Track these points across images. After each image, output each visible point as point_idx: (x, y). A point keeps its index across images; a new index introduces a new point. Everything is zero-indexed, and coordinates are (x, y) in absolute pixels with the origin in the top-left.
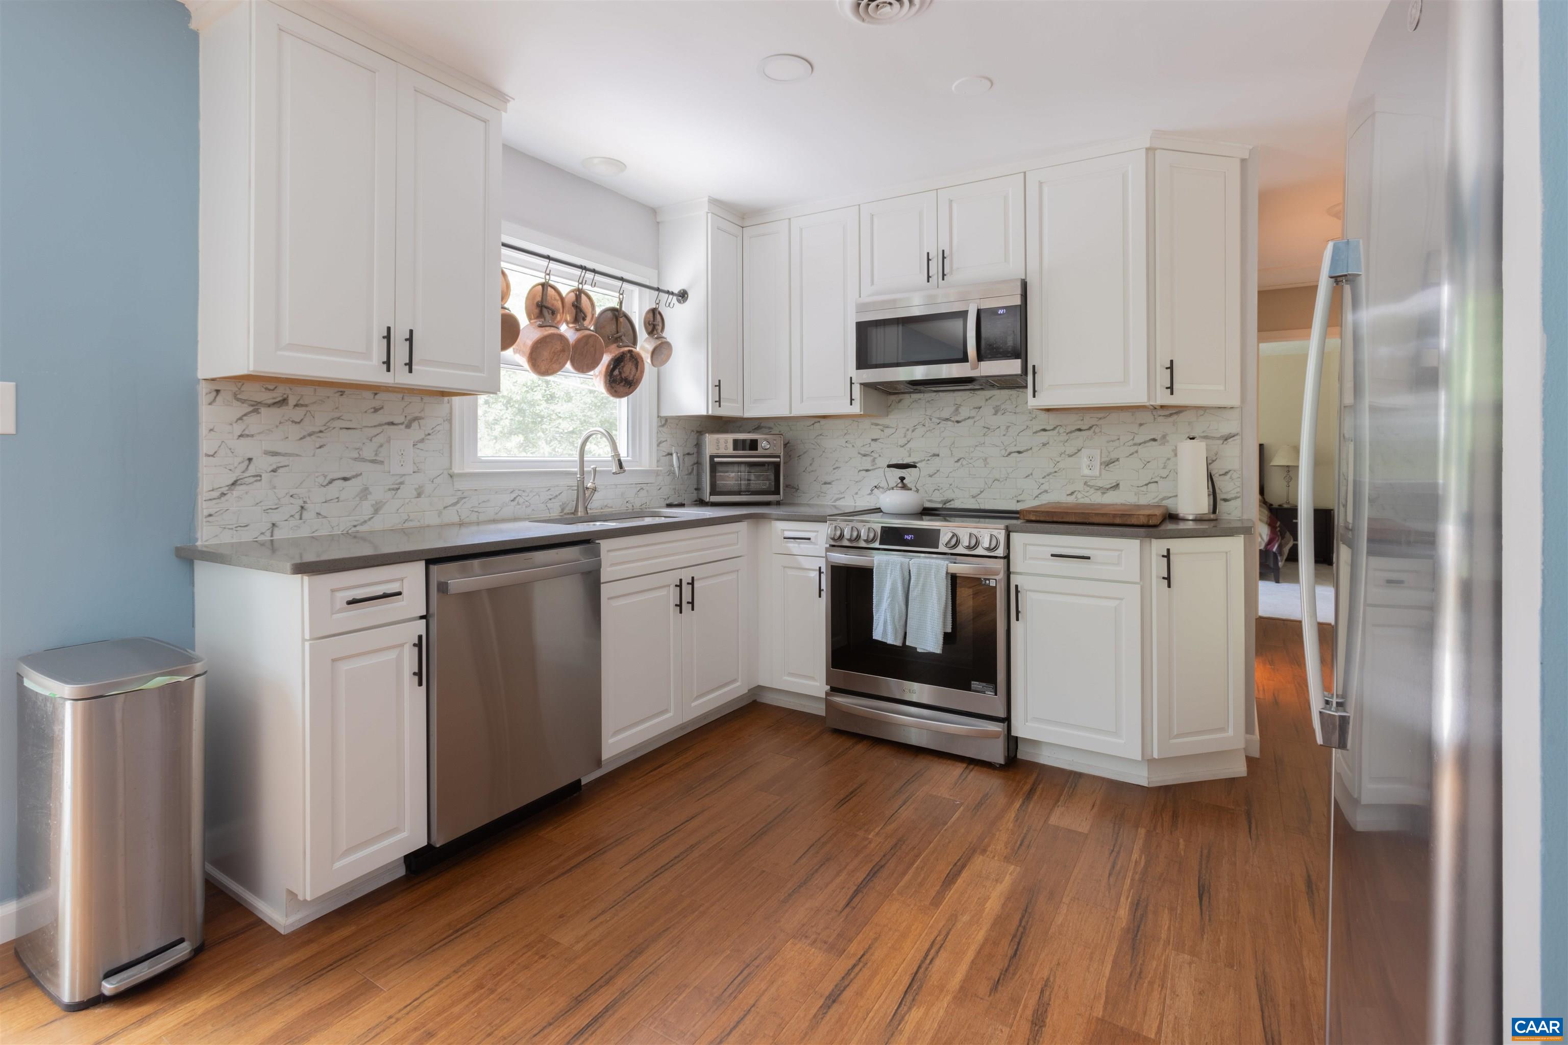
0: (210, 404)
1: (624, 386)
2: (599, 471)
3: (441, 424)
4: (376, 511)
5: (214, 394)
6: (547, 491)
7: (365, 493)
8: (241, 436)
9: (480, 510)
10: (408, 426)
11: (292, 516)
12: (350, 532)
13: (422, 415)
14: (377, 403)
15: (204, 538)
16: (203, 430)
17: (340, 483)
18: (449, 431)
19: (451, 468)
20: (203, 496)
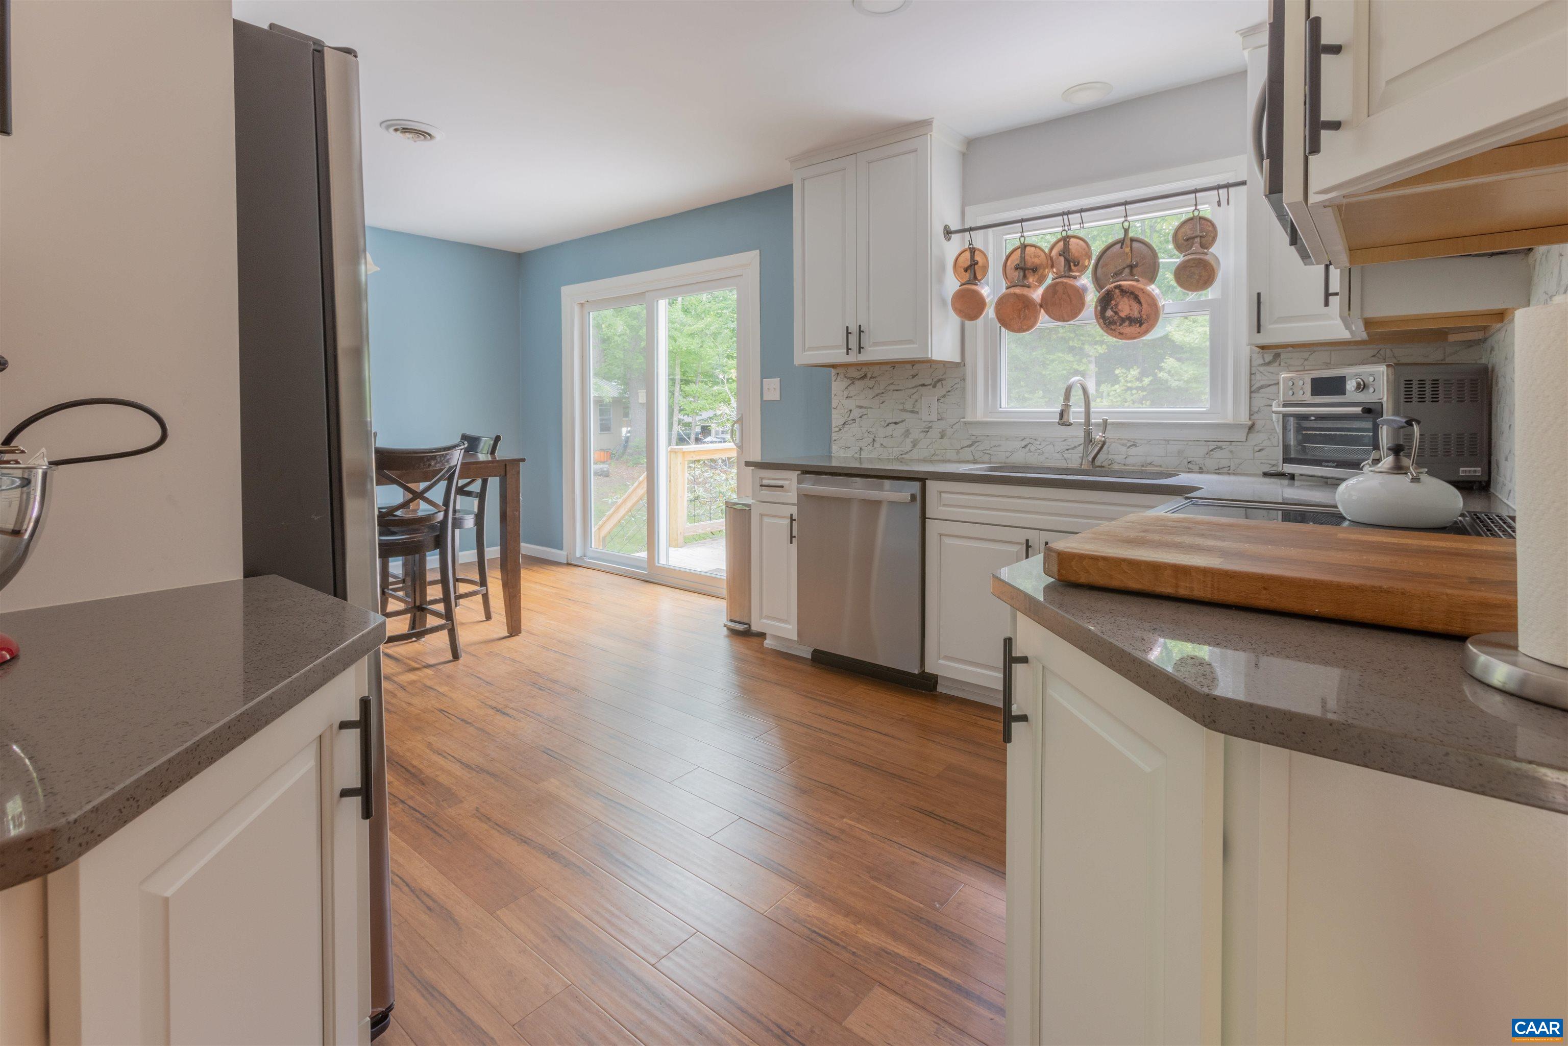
0: (835, 382)
1: (1130, 326)
3: (958, 383)
4: (914, 446)
5: (837, 375)
6: (1063, 441)
7: (907, 433)
8: (847, 397)
9: (992, 453)
10: (934, 386)
11: (869, 444)
12: (899, 458)
13: (944, 378)
14: (914, 372)
15: (833, 452)
16: (833, 396)
17: (892, 426)
18: (964, 389)
19: (964, 418)
20: (834, 430)
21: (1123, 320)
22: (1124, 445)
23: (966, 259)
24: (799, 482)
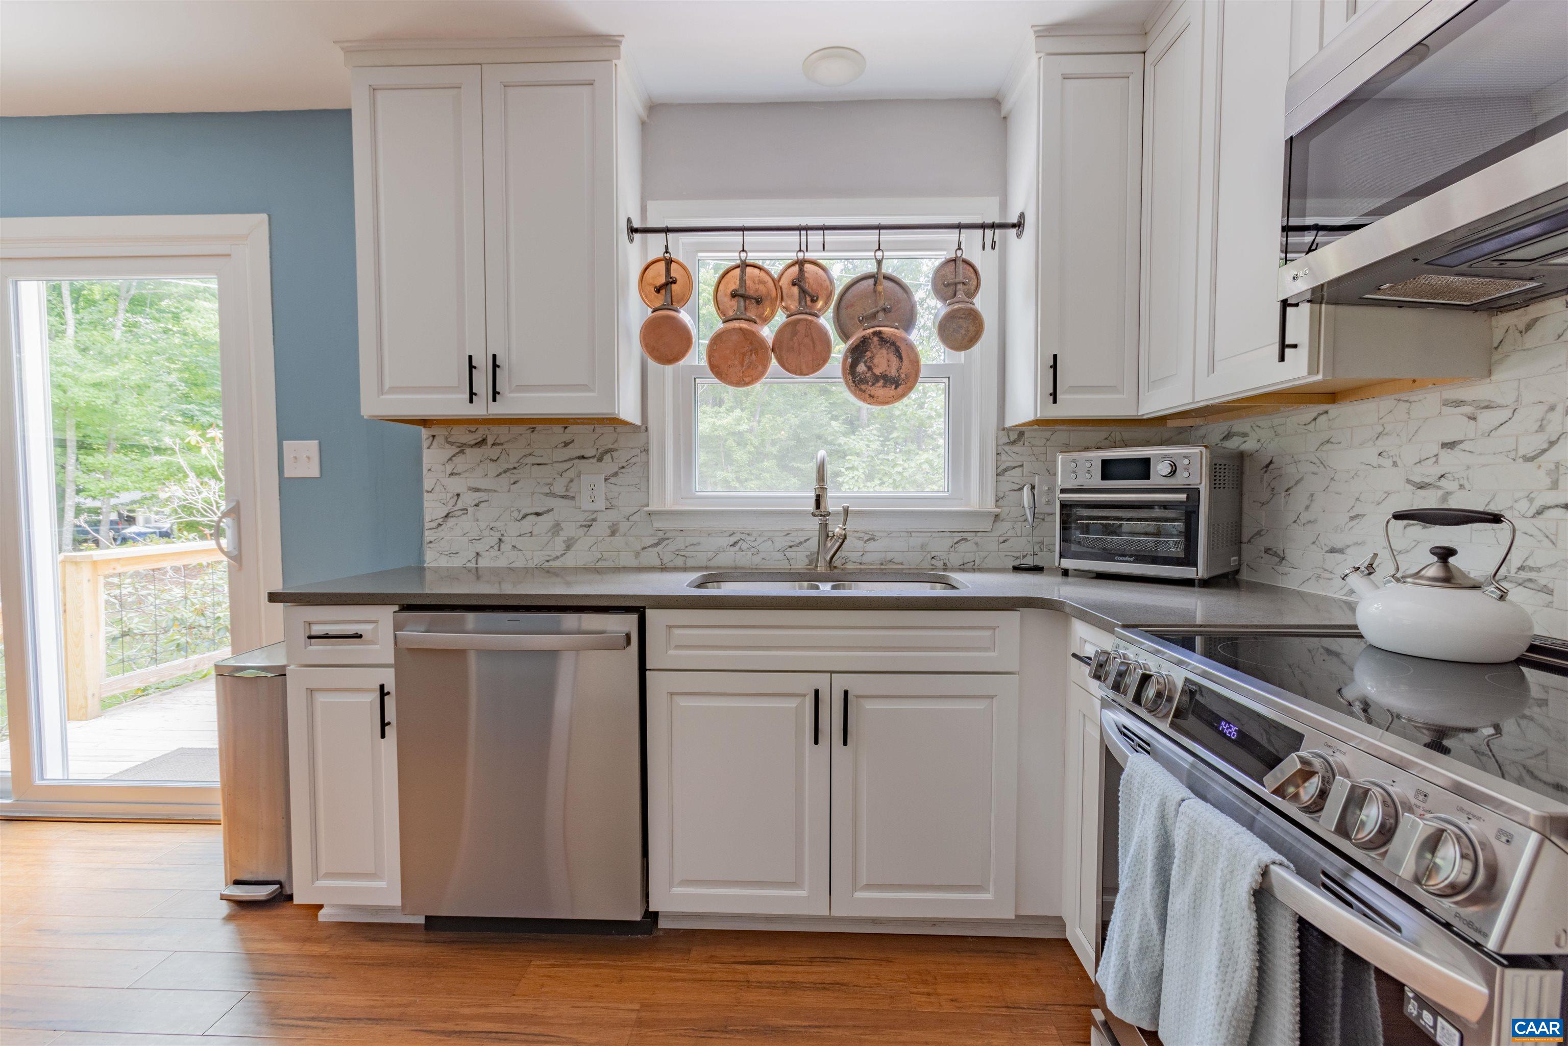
0: (428, 448)
1: (883, 387)
2: (852, 511)
3: (637, 456)
4: (568, 548)
5: (431, 438)
6: (786, 535)
7: (557, 528)
8: (451, 474)
9: (688, 554)
10: (600, 460)
11: (492, 547)
12: (543, 566)
13: (615, 446)
14: (567, 437)
15: (427, 562)
16: (425, 471)
17: (533, 518)
18: (647, 463)
19: (647, 506)
20: (427, 525)
21: (877, 378)
22: (859, 538)
23: (658, 275)
24: (397, 627)
